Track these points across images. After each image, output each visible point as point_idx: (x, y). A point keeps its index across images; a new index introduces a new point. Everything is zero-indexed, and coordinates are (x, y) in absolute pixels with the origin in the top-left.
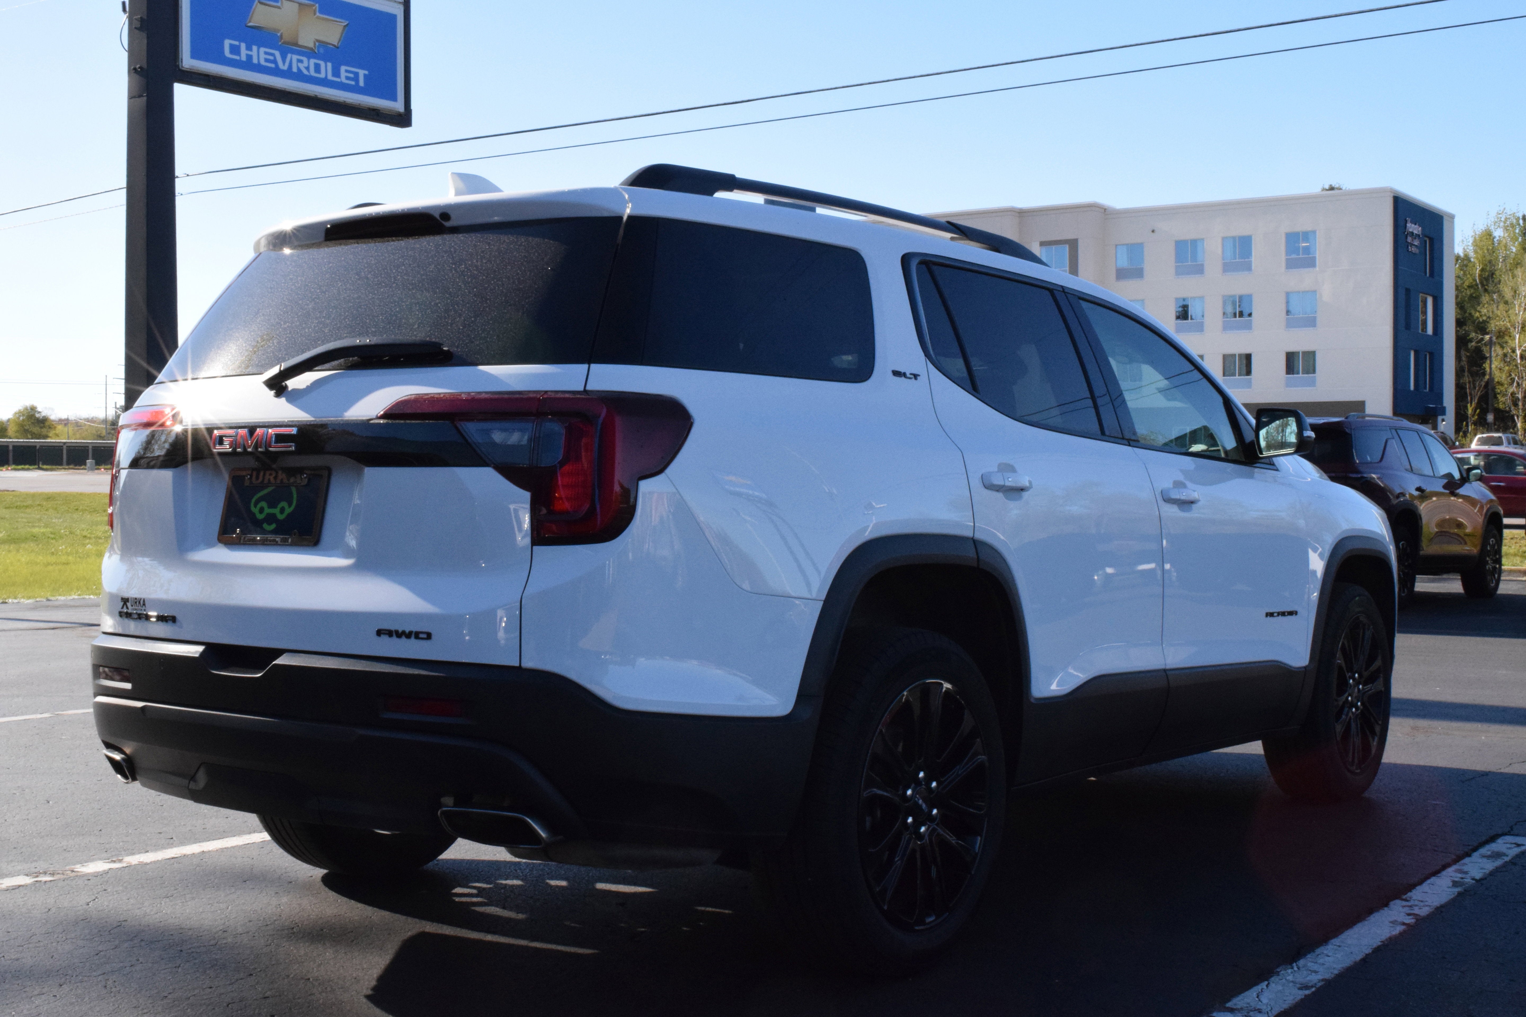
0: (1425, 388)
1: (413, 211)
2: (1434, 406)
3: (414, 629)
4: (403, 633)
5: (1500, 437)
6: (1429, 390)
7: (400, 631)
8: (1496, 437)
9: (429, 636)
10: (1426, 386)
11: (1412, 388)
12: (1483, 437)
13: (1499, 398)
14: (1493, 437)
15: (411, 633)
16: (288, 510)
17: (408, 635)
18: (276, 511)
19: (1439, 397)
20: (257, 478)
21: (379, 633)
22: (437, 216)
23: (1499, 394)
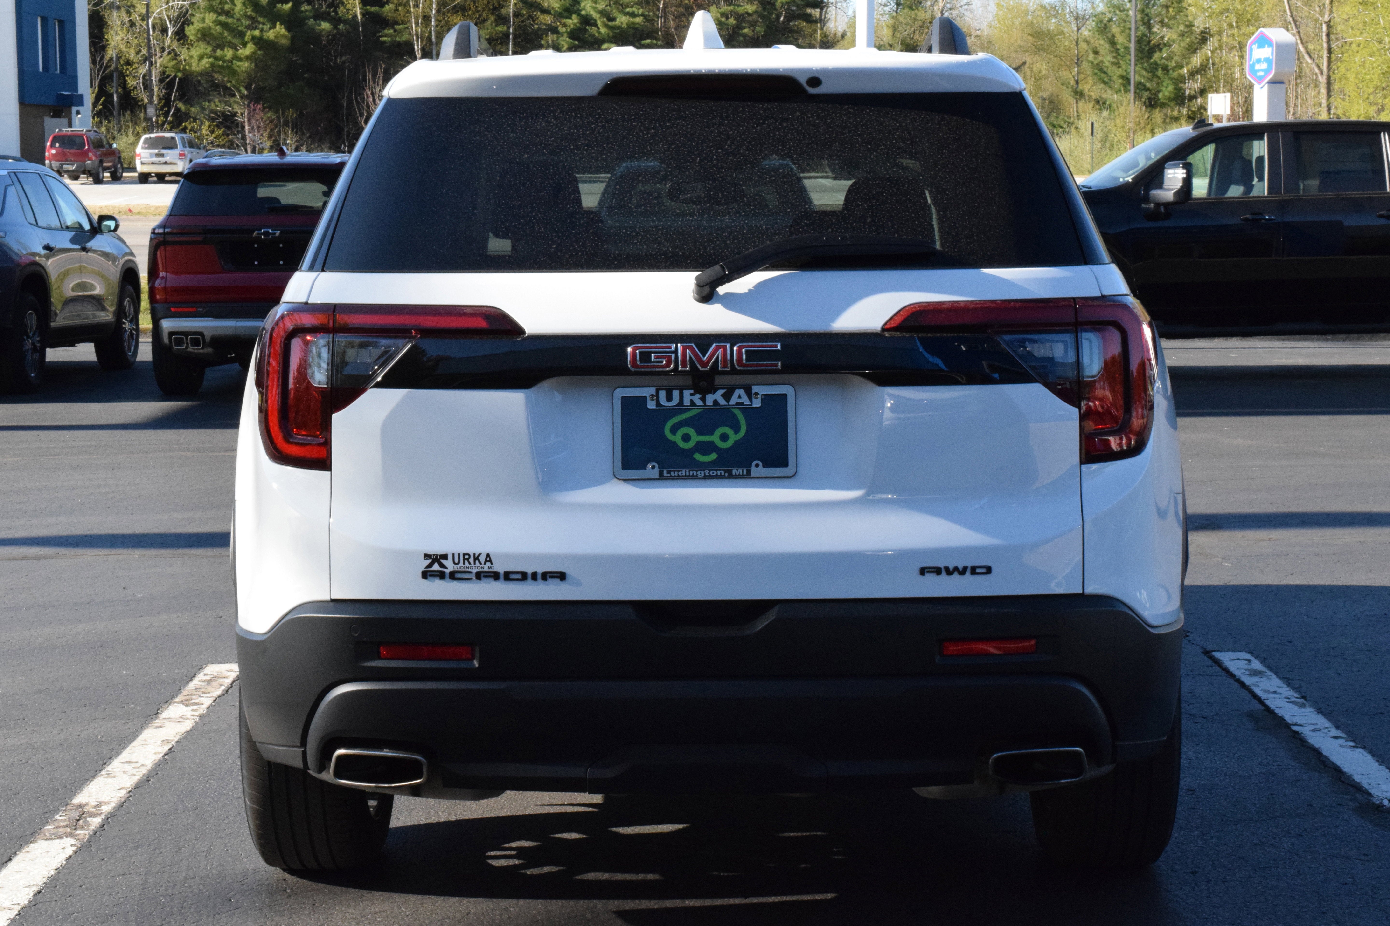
0: (56, 70)
1: (767, 73)
2: (70, 93)
3: (970, 564)
4: (956, 569)
5: (173, 138)
6: (61, 72)
7: (951, 568)
8: (167, 138)
9: (989, 570)
10: (56, 67)
11: (41, 69)
12: (150, 138)
13: (129, 81)
14: (163, 137)
15: (965, 568)
16: (734, 438)
17: (963, 572)
18: (715, 438)
19: (73, 82)
20: (669, 398)
21: (923, 571)
22: (803, 80)
23: (127, 76)
